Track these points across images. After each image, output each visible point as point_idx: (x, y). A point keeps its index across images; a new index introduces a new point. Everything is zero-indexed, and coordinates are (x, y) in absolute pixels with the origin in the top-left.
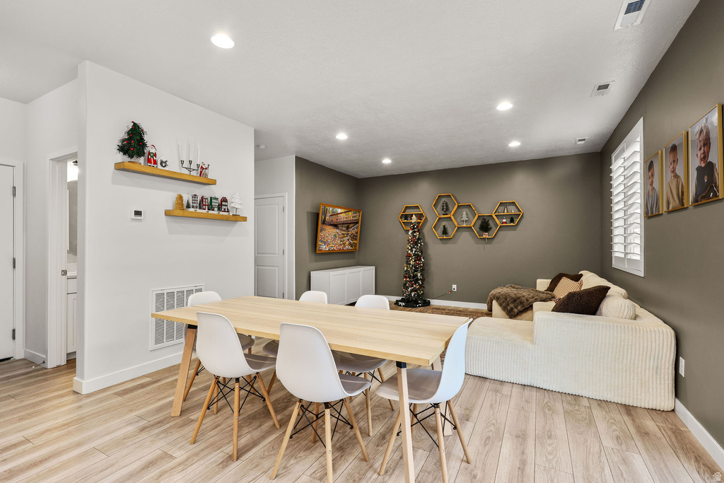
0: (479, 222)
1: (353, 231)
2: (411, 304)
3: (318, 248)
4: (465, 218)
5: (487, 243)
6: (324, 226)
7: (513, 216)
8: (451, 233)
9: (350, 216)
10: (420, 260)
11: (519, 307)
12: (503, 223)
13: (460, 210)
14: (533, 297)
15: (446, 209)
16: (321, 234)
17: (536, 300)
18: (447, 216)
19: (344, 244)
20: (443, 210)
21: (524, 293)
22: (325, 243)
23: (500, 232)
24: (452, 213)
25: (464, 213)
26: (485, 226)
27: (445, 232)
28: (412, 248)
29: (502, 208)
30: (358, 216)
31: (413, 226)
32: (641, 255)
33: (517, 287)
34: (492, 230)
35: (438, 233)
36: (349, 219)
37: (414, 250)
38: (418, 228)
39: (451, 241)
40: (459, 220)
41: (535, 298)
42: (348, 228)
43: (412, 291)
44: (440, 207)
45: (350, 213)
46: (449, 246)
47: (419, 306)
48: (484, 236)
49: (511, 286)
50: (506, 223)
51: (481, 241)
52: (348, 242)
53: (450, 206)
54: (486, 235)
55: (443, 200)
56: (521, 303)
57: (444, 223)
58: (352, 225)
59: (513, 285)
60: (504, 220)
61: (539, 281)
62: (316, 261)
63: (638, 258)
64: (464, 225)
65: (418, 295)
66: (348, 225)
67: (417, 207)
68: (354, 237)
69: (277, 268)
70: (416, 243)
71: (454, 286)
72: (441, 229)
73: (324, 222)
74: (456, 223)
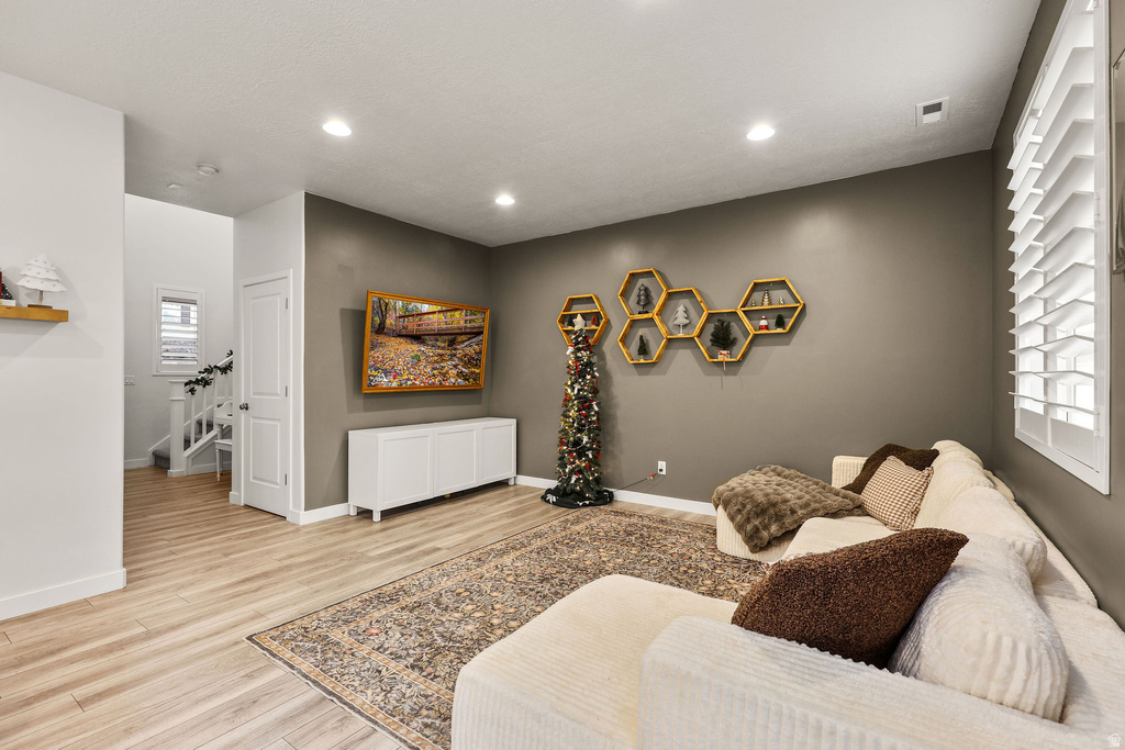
0: (711, 328)
1: (467, 348)
2: (569, 500)
3: (365, 383)
4: (681, 320)
5: (726, 374)
6: (381, 339)
7: (783, 313)
8: (656, 351)
9: (459, 319)
10: (590, 407)
11: (774, 528)
12: (761, 328)
13: (673, 303)
14: (807, 505)
15: (646, 301)
16: (373, 356)
17: (813, 514)
18: (645, 316)
19: (444, 375)
20: (638, 303)
21: (793, 492)
22: (386, 373)
23: (754, 349)
24: (657, 309)
25: (681, 309)
26: (722, 337)
27: (643, 349)
28: (572, 383)
29: (757, 296)
30: (478, 320)
31: (576, 338)
32: (1097, 414)
33: (787, 472)
34: (738, 344)
35: (629, 353)
36: (455, 325)
37: (577, 387)
38: (586, 342)
39: (655, 369)
40: (670, 324)
41: (813, 506)
42: (452, 343)
43: (572, 471)
44: (633, 298)
45: (457, 314)
46: (652, 380)
47: (585, 505)
48: (720, 358)
49: (774, 470)
50: (767, 327)
51: (716, 369)
52: (455, 372)
53: (653, 294)
54: (723, 356)
55: (642, 282)
56: (779, 518)
57: (641, 331)
58: (464, 338)
59: (780, 468)
60: (763, 323)
61: (838, 461)
62: (366, 410)
63: (1086, 422)
64: (681, 335)
65: (587, 481)
66: (452, 338)
67: (589, 300)
68: (471, 361)
69: (278, 424)
70: (581, 374)
71: (662, 465)
72: (635, 345)
73: (380, 330)
74: (663, 331)
